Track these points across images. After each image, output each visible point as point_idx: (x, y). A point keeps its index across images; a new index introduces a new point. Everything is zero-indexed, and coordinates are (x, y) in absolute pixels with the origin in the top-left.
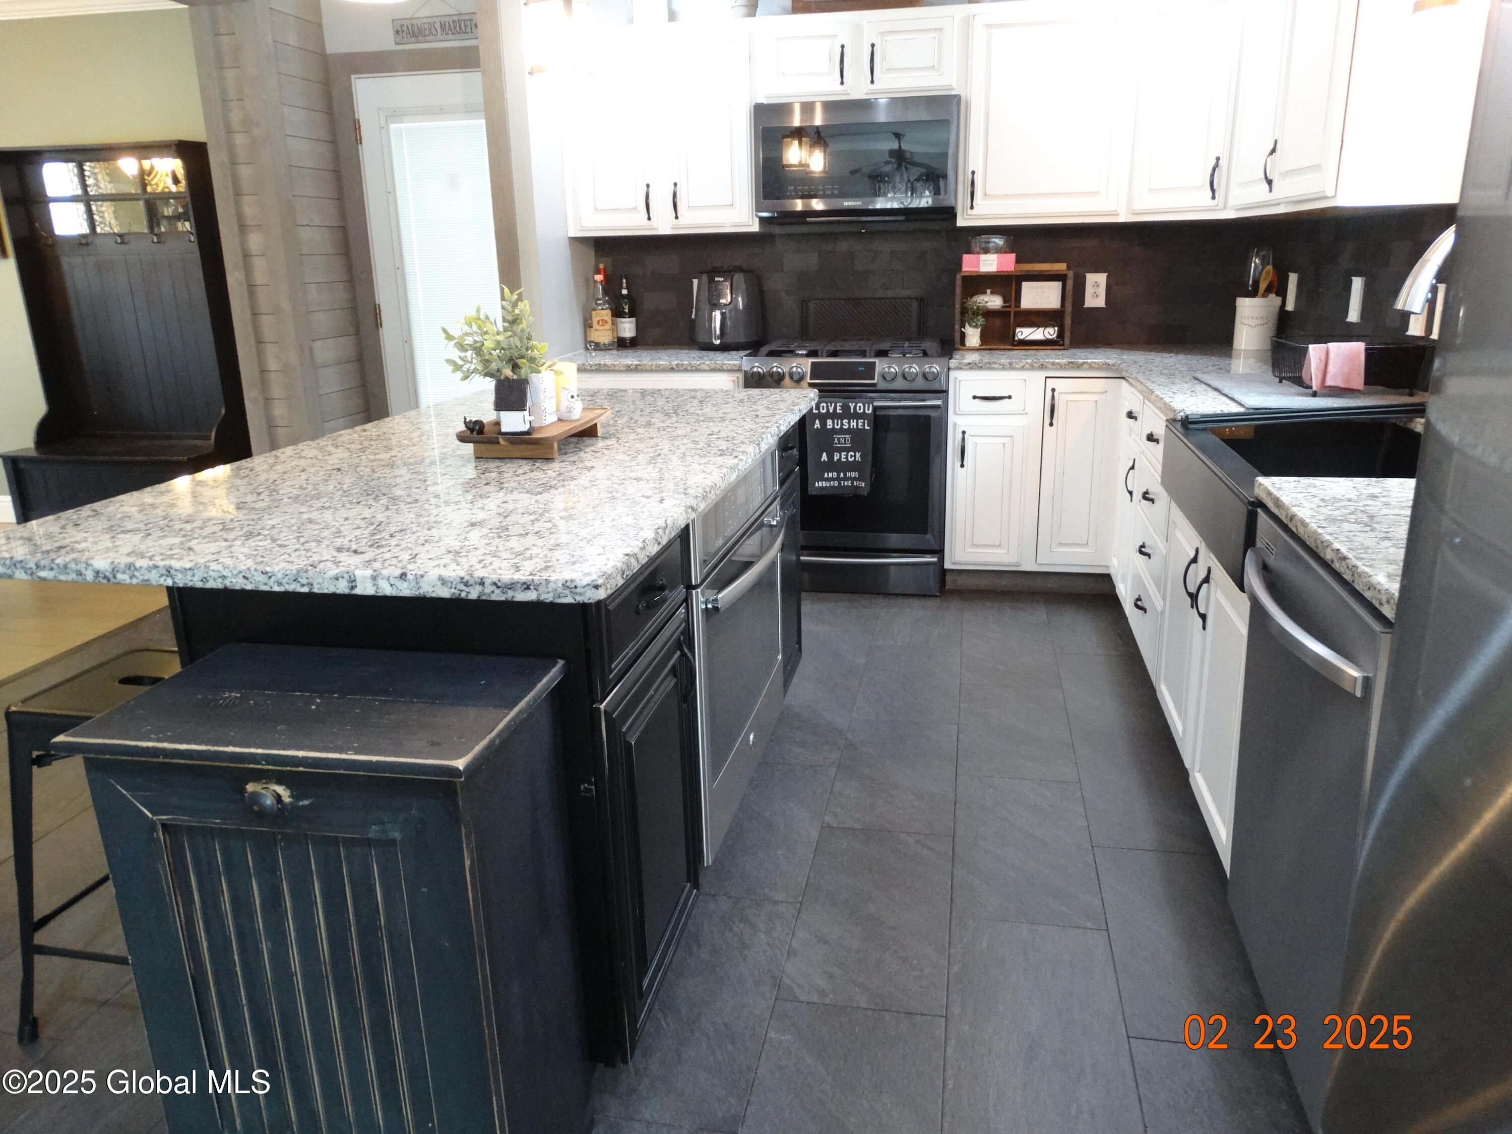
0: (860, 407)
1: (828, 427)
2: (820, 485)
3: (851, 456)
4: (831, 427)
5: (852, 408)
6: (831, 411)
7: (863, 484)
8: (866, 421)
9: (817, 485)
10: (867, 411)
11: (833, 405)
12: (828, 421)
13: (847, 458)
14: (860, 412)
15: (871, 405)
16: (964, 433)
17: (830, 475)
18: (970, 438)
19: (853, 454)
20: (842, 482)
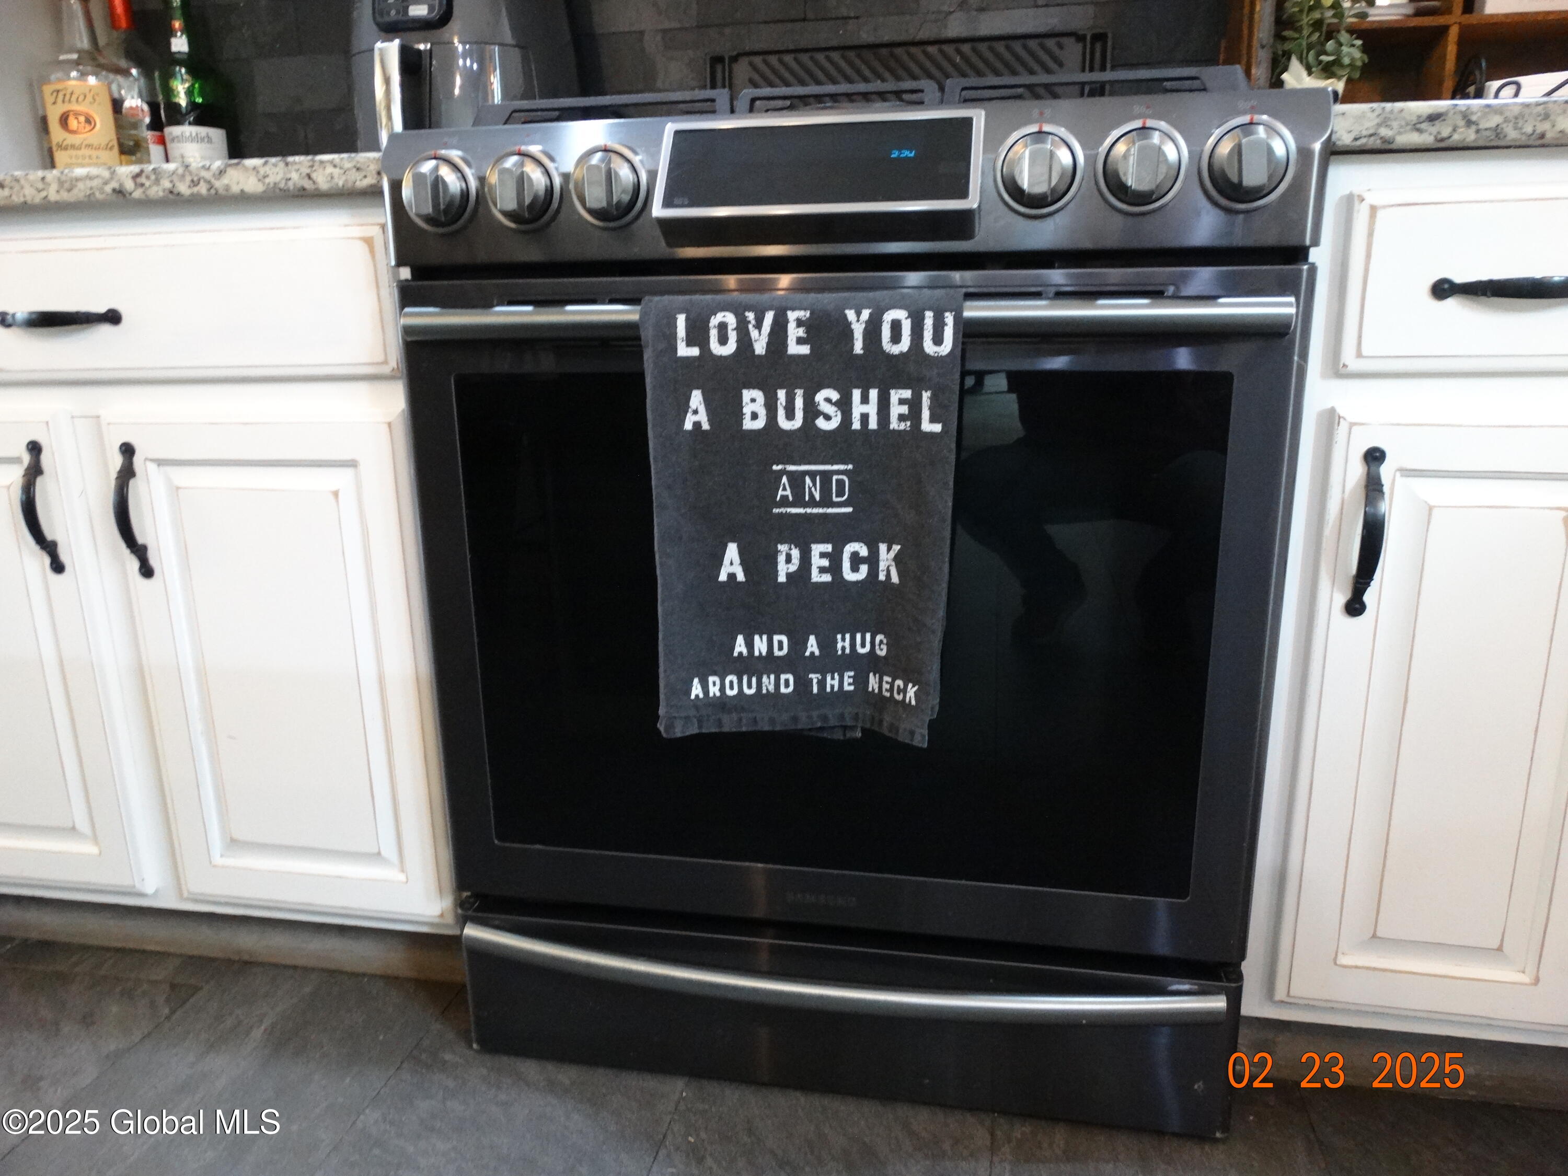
0: (896, 326)
1: (749, 424)
2: (714, 690)
3: (856, 560)
4: (760, 424)
5: (858, 330)
6: (760, 347)
7: (911, 691)
8: (926, 396)
9: (696, 690)
10: (929, 347)
11: (769, 317)
12: (747, 394)
13: (835, 568)
14: (895, 350)
15: (949, 318)
16: (1374, 457)
17: (760, 645)
18: (1400, 481)
19: (864, 551)
20: (815, 677)
